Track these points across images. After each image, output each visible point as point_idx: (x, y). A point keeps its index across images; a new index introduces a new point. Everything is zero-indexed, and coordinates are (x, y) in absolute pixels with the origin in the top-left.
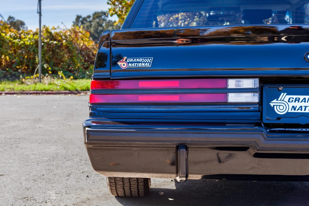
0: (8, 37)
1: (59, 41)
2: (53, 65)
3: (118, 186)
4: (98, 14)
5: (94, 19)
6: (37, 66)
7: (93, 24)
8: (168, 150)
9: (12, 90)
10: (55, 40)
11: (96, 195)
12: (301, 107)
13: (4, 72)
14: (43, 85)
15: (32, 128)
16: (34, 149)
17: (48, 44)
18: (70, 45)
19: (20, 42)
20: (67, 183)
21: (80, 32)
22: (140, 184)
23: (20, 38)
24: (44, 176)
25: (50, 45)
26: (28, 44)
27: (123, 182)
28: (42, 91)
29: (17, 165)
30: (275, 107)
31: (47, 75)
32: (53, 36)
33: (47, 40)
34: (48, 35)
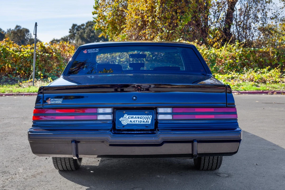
0: (11, 51)
1: (50, 53)
2: (45, 72)
3: (58, 164)
4: (91, 23)
5: (87, 27)
6: (32, 73)
7: (86, 30)
8: (68, 143)
9: (11, 92)
10: (47, 53)
11: (47, 170)
12: (134, 121)
13: (6, 77)
14: (35, 87)
15: (19, 125)
16: (17, 140)
17: (41, 55)
18: (59, 56)
19: (20, 54)
20: (32, 163)
21: (67, 46)
22: (71, 162)
23: (20, 51)
24: (19, 159)
25: (43, 56)
26: (26, 56)
27: (61, 161)
28: (34, 92)
29: (3, 152)
30: (122, 121)
31: (39, 79)
32: (46, 50)
33: (41, 53)
34: (42, 49)
